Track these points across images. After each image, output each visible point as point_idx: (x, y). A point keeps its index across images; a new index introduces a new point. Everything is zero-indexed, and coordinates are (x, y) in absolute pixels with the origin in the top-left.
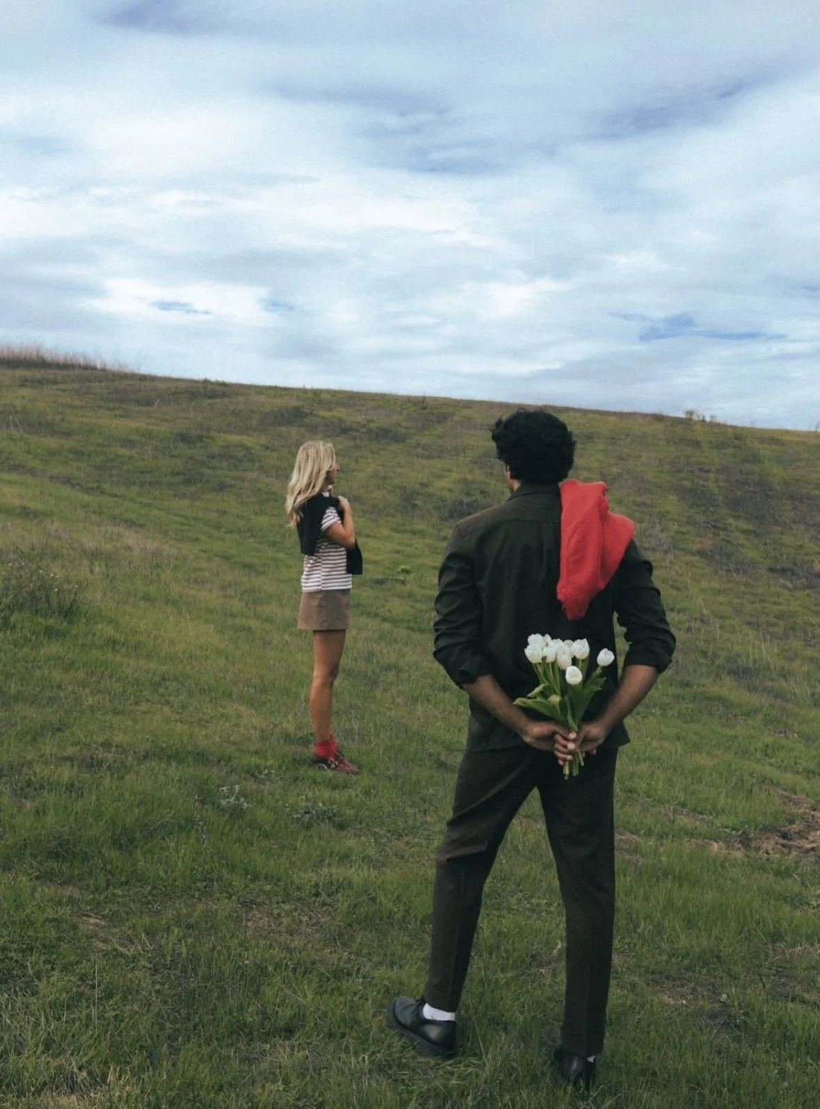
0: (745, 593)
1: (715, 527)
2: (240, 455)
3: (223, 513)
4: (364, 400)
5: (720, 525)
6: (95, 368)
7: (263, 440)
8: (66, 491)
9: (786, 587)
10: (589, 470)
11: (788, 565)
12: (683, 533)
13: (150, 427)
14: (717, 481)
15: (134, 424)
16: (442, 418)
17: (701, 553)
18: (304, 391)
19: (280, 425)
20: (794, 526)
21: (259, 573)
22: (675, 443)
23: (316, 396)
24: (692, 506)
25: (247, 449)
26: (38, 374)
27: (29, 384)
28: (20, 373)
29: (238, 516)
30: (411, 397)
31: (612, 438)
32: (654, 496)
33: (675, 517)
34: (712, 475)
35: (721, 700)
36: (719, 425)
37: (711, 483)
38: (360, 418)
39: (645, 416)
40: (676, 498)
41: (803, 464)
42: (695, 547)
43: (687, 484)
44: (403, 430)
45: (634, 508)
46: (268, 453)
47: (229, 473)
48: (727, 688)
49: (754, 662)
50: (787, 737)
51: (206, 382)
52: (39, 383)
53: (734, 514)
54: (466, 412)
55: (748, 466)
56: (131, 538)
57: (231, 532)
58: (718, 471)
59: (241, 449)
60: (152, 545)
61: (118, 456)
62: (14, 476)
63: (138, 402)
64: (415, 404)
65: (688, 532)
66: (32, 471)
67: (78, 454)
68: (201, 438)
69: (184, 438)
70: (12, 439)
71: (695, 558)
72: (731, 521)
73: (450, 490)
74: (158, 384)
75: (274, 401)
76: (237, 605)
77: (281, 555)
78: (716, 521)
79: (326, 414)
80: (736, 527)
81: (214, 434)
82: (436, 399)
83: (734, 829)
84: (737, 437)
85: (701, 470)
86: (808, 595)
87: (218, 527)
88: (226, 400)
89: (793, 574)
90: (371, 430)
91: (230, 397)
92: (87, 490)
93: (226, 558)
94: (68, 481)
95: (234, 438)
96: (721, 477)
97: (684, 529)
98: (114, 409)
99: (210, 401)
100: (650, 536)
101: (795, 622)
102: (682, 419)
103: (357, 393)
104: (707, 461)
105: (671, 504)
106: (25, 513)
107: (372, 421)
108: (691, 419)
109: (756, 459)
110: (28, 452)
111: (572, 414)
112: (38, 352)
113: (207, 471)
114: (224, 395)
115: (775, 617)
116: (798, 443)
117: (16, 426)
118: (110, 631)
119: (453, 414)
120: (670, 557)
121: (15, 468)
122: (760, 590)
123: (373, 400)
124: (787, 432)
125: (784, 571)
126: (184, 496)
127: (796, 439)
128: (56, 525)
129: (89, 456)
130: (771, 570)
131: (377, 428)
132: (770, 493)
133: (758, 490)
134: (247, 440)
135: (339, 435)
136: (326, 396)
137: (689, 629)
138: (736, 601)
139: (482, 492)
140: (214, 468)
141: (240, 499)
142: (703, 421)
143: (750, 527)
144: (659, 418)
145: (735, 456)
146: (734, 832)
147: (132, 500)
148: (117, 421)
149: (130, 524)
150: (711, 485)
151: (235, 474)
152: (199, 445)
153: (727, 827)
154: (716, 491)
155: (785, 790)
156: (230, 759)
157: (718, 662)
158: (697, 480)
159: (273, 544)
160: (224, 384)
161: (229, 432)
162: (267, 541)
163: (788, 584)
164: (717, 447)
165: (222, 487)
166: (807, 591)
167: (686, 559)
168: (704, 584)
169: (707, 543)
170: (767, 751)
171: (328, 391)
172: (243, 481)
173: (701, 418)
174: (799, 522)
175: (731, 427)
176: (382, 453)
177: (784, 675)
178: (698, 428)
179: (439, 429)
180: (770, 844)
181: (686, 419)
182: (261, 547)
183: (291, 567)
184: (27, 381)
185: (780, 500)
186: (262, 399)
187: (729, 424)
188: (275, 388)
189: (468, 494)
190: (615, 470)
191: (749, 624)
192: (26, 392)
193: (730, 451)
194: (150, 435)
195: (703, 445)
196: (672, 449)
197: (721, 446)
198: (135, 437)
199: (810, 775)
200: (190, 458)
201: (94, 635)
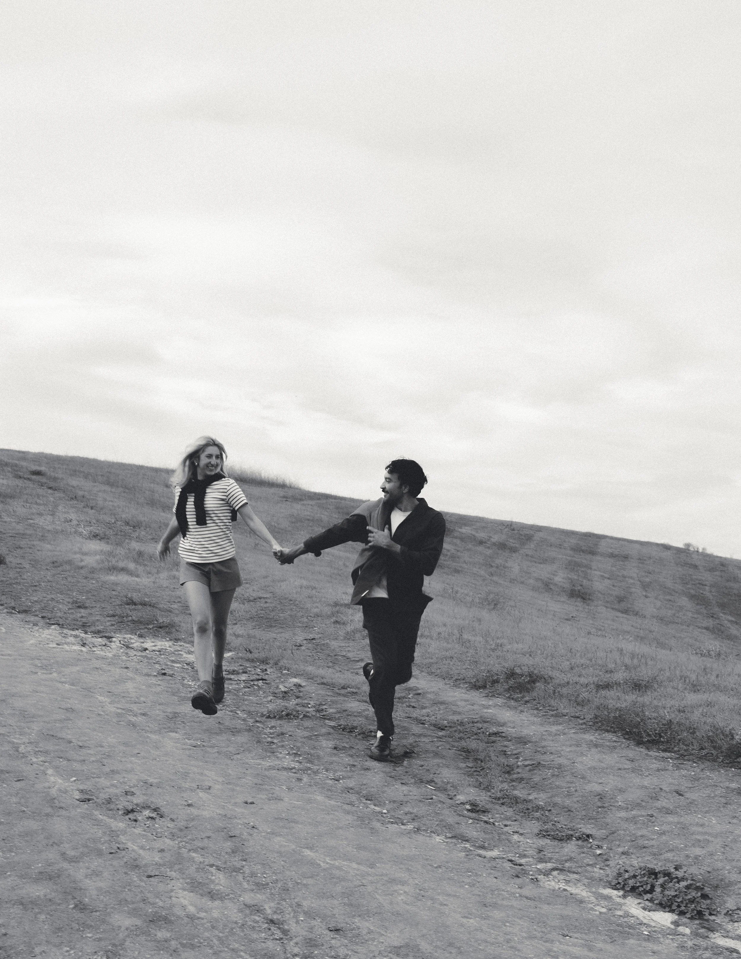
1: (713, 617)
5: (716, 616)
14: (711, 592)
16: (529, 538)
17: (707, 629)
22: (681, 565)
24: (697, 604)
30: (500, 521)
31: (640, 559)
32: (675, 597)
33: (689, 609)
34: (707, 588)
36: (709, 556)
37: (707, 592)
39: (658, 545)
40: (687, 599)
42: (704, 625)
43: (692, 592)
53: (723, 611)
54: (541, 534)
55: (732, 584)
58: (711, 586)
64: (506, 527)
65: (698, 618)
71: (705, 631)
72: (721, 615)
78: (713, 614)
80: (726, 618)
84: (723, 565)
85: (699, 584)
90: (494, 543)
96: (714, 589)
97: (696, 616)
102: (682, 549)
103: (466, 517)
104: (704, 578)
105: (684, 601)
107: (491, 537)
108: (689, 550)
109: (736, 579)
119: (533, 535)
123: (479, 521)
131: (497, 542)
133: (737, 599)
142: (698, 552)
143: (733, 619)
144: (667, 547)
145: (721, 577)
150: (708, 594)
154: (711, 598)
158: (699, 590)
164: (710, 570)
169: (710, 624)
173: (696, 549)
175: (717, 557)
178: (695, 556)
179: (532, 546)
181: (685, 549)
187: (715, 554)
190: (648, 580)
193: (718, 573)
195: (700, 568)
196: (680, 569)
197: (712, 570)
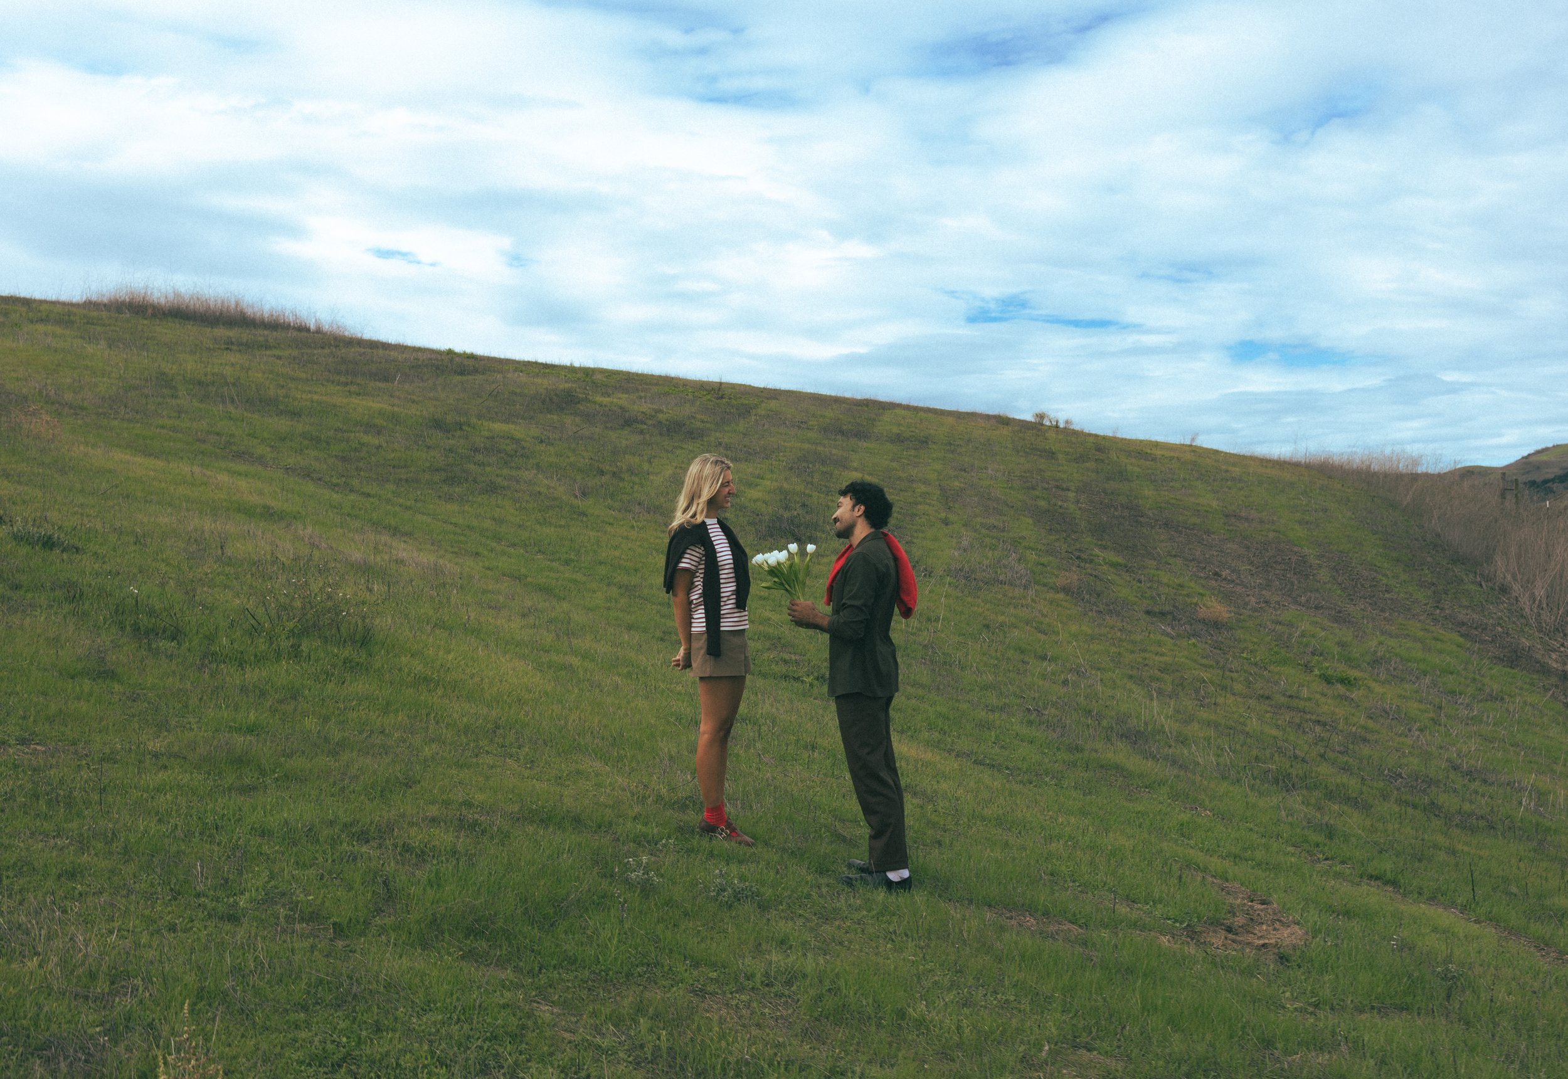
0: (1121, 640)
1: (1078, 558)
2: (509, 448)
3: (499, 521)
4: (646, 384)
5: (1084, 556)
6: (308, 330)
7: (535, 431)
8: (310, 487)
9: (1168, 635)
10: (926, 482)
11: (1167, 608)
12: (1043, 564)
13: (396, 409)
14: (1078, 502)
15: (376, 405)
16: (745, 411)
17: (1066, 590)
18: (571, 369)
19: (550, 412)
20: (1172, 560)
21: (560, 599)
22: (1025, 452)
23: (587, 375)
24: (1050, 531)
25: (517, 441)
26: (245, 335)
27: (234, 347)
28: (221, 332)
29: (520, 526)
30: (704, 382)
31: (950, 444)
32: (1005, 518)
33: (1032, 545)
34: (1071, 495)
35: (1118, 768)
36: (1076, 433)
37: (1071, 505)
38: (645, 407)
39: (988, 417)
40: (1030, 521)
41: (1177, 485)
42: (1061, 582)
43: (1042, 503)
44: (698, 424)
45: (984, 531)
46: (543, 447)
47: (499, 472)
48: (1120, 754)
49: (1146, 724)
50: (1199, 815)
51: (450, 352)
52: (246, 347)
53: (1100, 543)
54: (773, 404)
55: (1113, 485)
56: (403, 550)
57: (514, 545)
58: (1078, 490)
59: (508, 441)
60: (427, 558)
61: (362, 445)
62: (241, 467)
63: (374, 376)
64: (709, 392)
65: (1049, 564)
66: (261, 460)
67: (315, 441)
68: (460, 426)
69: (438, 424)
70: (231, 419)
71: (1061, 596)
72: (1097, 551)
73: (765, 502)
74: (394, 354)
75: (539, 381)
76: (548, 638)
77: (579, 576)
78: (1080, 550)
79: (606, 400)
80: (1104, 559)
81: (474, 420)
82: (733, 386)
83: (1176, 921)
84: (1099, 449)
85: (1057, 487)
86: (1194, 645)
87: (498, 538)
88: (479, 378)
89: (1174, 619)
90: (660, 422)
91: (483, 374)
92: (334, 487)
93: (519, 578)
94: (307, 474)
95: (498, 427)
96: (1082, 498)
97: (1044, 560)
98: (346, 384)
99: (459, 378)
100: (1005, 567)
101: (1182, 677)
102: (1029, 423)
103: (637, 375)
104: (1065, 476)
105: (1025, 528)
106: (269, 514)
107: (661, 411)
108: (1042, 425)
109: (1122, 475)
110: (253, 435)
111: (898, 411)
112: (237, 304)
113: (472, 467)
114: (476, 371)
115: (1159, 670)
116: (1171, 458)
117: (233, 401)
118: (418, 667)
119: (756, 406)
120: (1031, 593)
121: (239, 456)
122: (1138, 638)
123: (656, 384)
124: (1156, 445)
125: (1163, 614)
126: (450, 498)
127: (1167, 454)
128: (309, 530)
129: (328, 443)
130: (1148, 613)
131: (667, 420)
132: (1141, 519)
133: (1126, 514)
134: (517, 430)
135: (623, 427)
136: (598, 377)
137: (1065, 683)
138: (1113, 649)
139: (804, 505)
140: (482, 464)
141: (518, 505)
142: (1057, 427)
143: (1120, 560)
144: (1003, 421)
145: (1096, 472)
146: (1178, 925)
147: (388, 501)
148: (355, 400)
149: (395, 531)
150: (1072, 507)
151: (505, 472)
152: (458, 433)
153: (1169, 919)
154: (1077, 514)
155: (1215, 877)
156: (610, 824)
157: (1105, 723)
158: (1054, 500)
159: (567, 562)
160: (472, 357)
161: (491, 419)
162: (560, 559)
163: (1169, 630)
164: (1076, 460)
165: (492, 489)
166: (1193, 640)
167: (1051, 595)
168: (1074, 628)
169: (1072, 577)
170: (1184, 831)
171: (603, 371)
172: (518, 482)
173: (1054, 423)
174: (1175, 556)
175: (1090, 435)
176: (678, 452)
177: (1183, 741)
178: (1051, 435)
179: (742, 426)
180: (1217, 939)
181: (1035, 423)
182: (555, 565)
183: (594, 592)
184: (232, 343)
185: (1153, 527)
186: (523, 378)
187: (1086, 431)
188: (536, 364)
189: (787, 508)
190: (957, 484)
191: (1131, 677)
192: (234, 357)
193: (1091, 465)
194: (395, 418)
195: (1060, 456)
196: (1022, 460)
197: (1081, 459)
198: (379, 421)
199: (1237, 860)
200: (451, 450)
201: (400, 670)
